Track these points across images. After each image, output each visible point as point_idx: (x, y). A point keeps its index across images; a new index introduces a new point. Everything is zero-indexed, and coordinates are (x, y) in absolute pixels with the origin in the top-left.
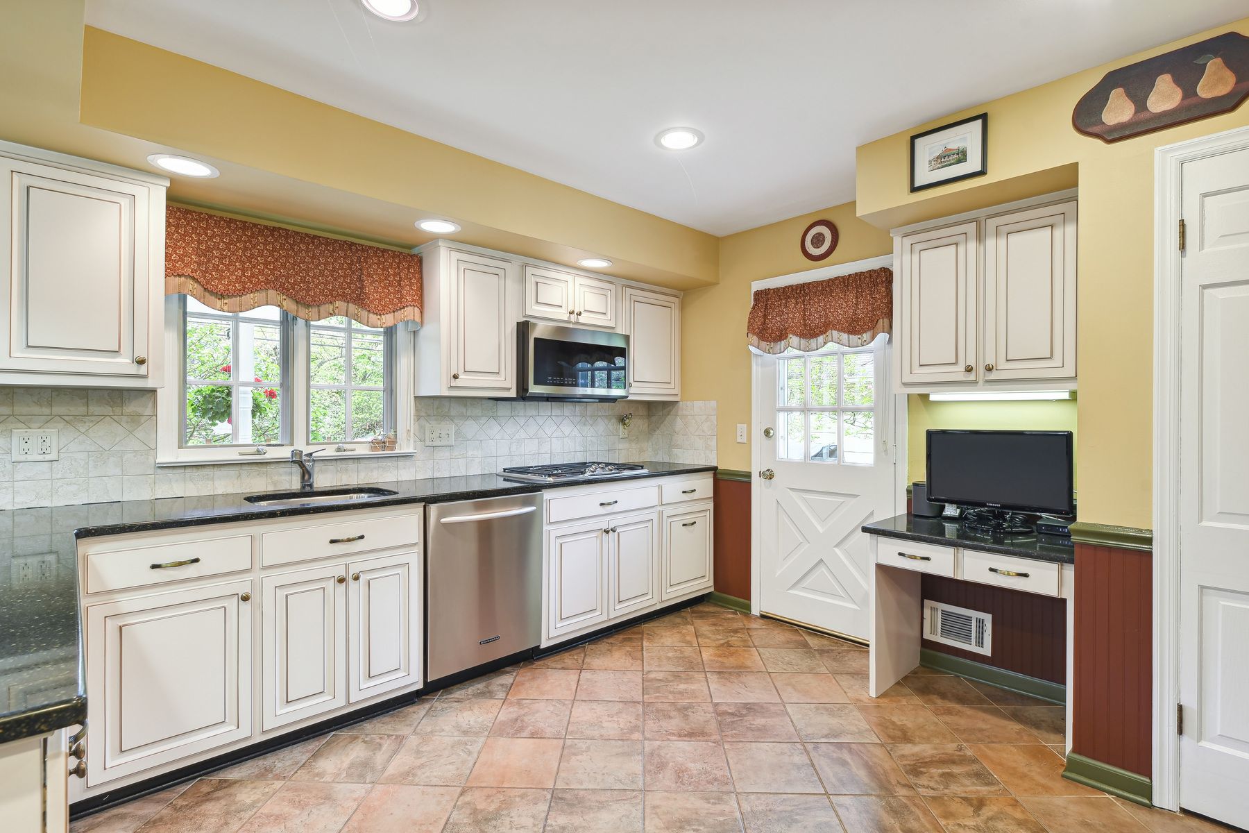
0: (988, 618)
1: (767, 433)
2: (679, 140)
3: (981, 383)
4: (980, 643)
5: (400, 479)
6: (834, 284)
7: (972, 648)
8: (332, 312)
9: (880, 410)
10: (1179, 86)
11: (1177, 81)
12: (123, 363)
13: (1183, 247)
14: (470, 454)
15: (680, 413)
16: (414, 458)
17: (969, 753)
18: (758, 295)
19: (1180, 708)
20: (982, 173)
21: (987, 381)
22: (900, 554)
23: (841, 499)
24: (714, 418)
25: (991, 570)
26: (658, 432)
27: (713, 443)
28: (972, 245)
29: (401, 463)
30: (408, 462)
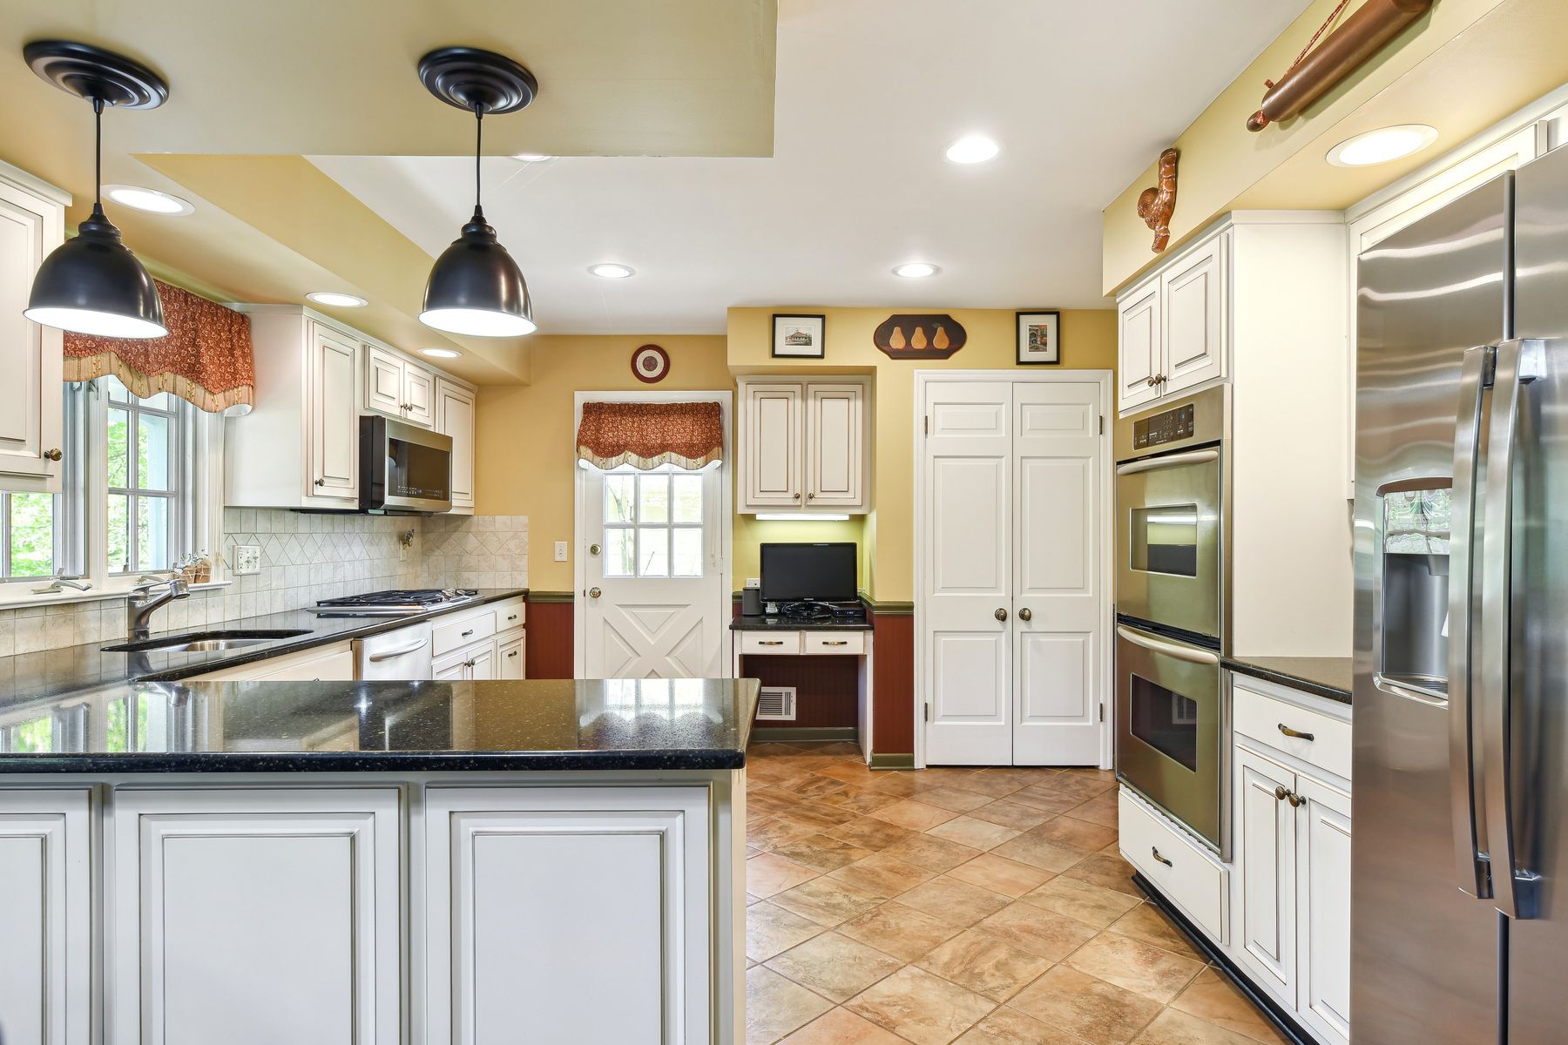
0: (793, 690)
1: (594, 550)
2: (611, 272)
3: (803, 506)
4: (788, 712)
6: (672, 409)
7: (783, 717)
8: (161, 387)
9: (708, 526)
10: (925, 336)
11: (925, 333)
12: (30, 458)
13: (926, 432)
15: (473, 529)
17: (819, 775)
18: (589, 409)
19: (926, 704)
20: (822, 357)
21: (809, 506)
22: (760, 643)
23: (671, 611)
24: (525, 536)
25: (824, 643)
26: (437, 552)
27: (524, 562)
28: (798, 402)
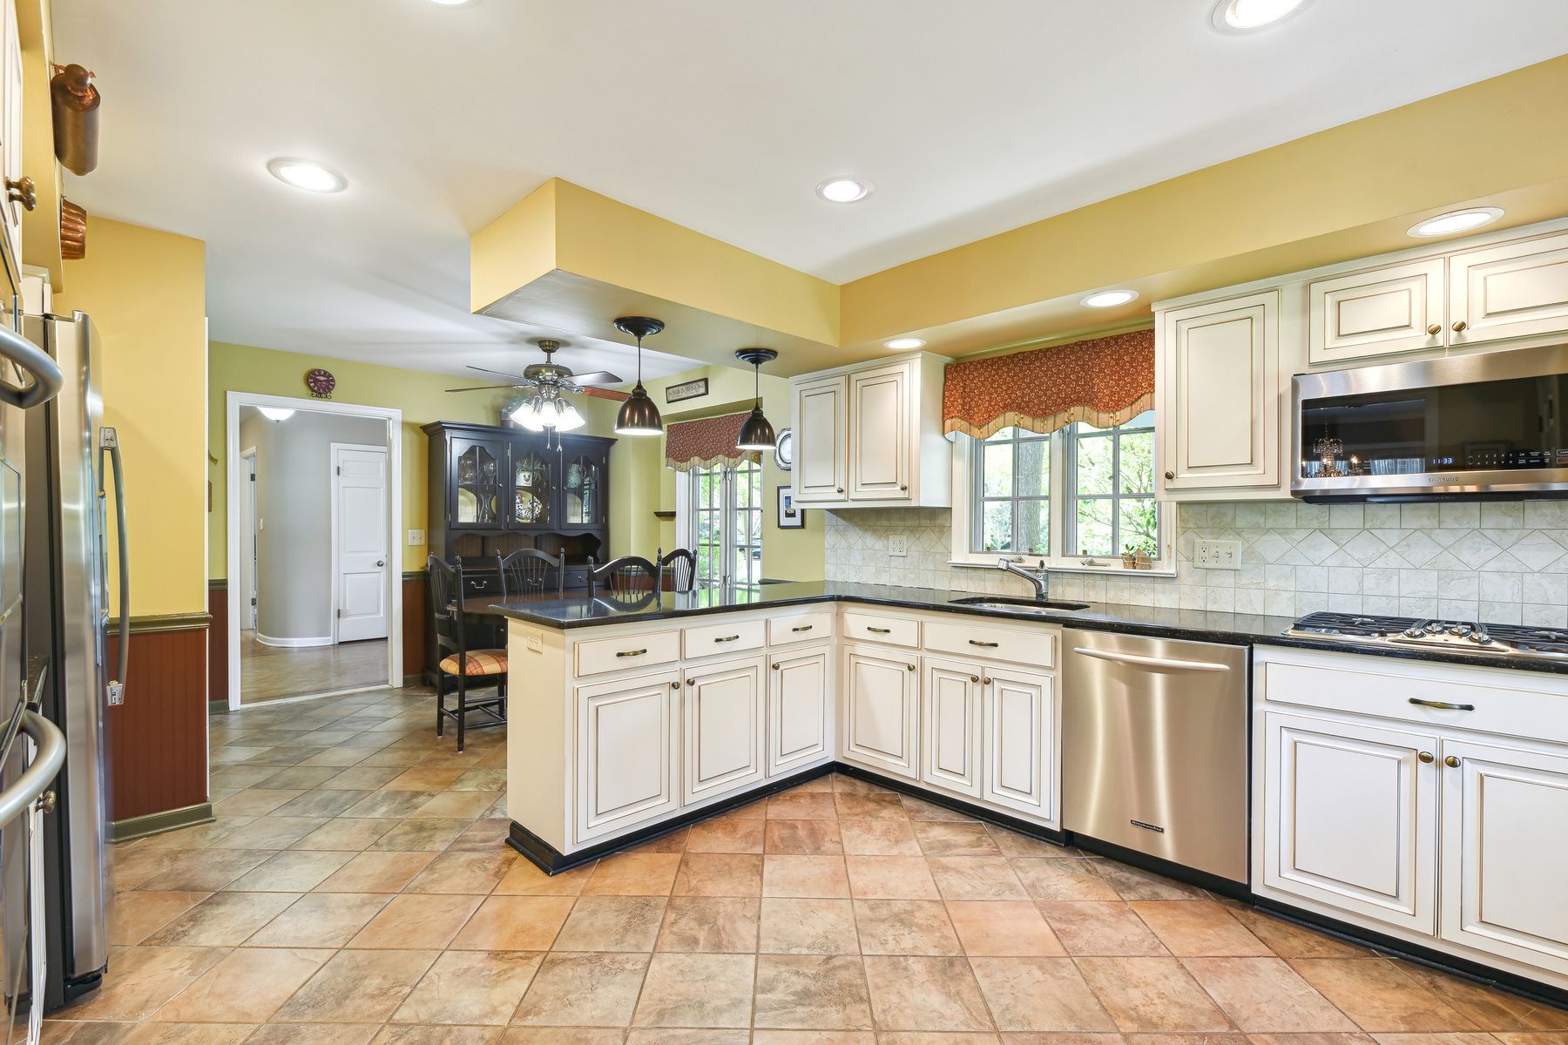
5: (1157, 605)
12: (896, 492)
14: (1271, 584)
16: (1177, 581)
29: (1159, 586)
30: (1168, 586)
